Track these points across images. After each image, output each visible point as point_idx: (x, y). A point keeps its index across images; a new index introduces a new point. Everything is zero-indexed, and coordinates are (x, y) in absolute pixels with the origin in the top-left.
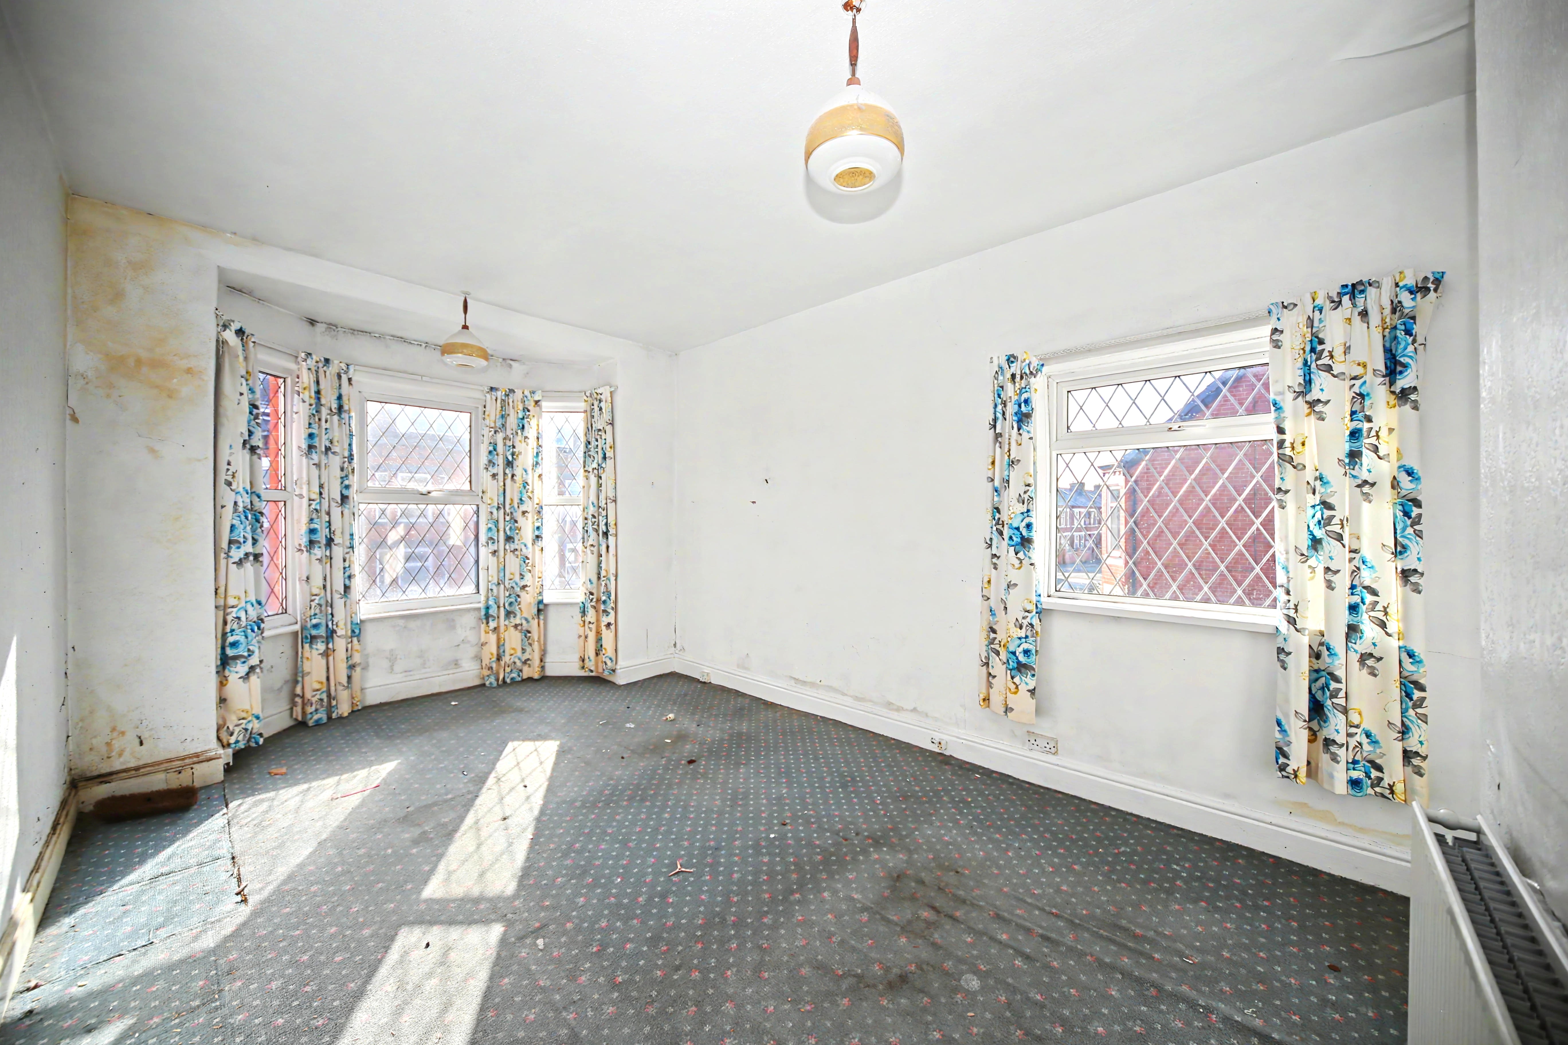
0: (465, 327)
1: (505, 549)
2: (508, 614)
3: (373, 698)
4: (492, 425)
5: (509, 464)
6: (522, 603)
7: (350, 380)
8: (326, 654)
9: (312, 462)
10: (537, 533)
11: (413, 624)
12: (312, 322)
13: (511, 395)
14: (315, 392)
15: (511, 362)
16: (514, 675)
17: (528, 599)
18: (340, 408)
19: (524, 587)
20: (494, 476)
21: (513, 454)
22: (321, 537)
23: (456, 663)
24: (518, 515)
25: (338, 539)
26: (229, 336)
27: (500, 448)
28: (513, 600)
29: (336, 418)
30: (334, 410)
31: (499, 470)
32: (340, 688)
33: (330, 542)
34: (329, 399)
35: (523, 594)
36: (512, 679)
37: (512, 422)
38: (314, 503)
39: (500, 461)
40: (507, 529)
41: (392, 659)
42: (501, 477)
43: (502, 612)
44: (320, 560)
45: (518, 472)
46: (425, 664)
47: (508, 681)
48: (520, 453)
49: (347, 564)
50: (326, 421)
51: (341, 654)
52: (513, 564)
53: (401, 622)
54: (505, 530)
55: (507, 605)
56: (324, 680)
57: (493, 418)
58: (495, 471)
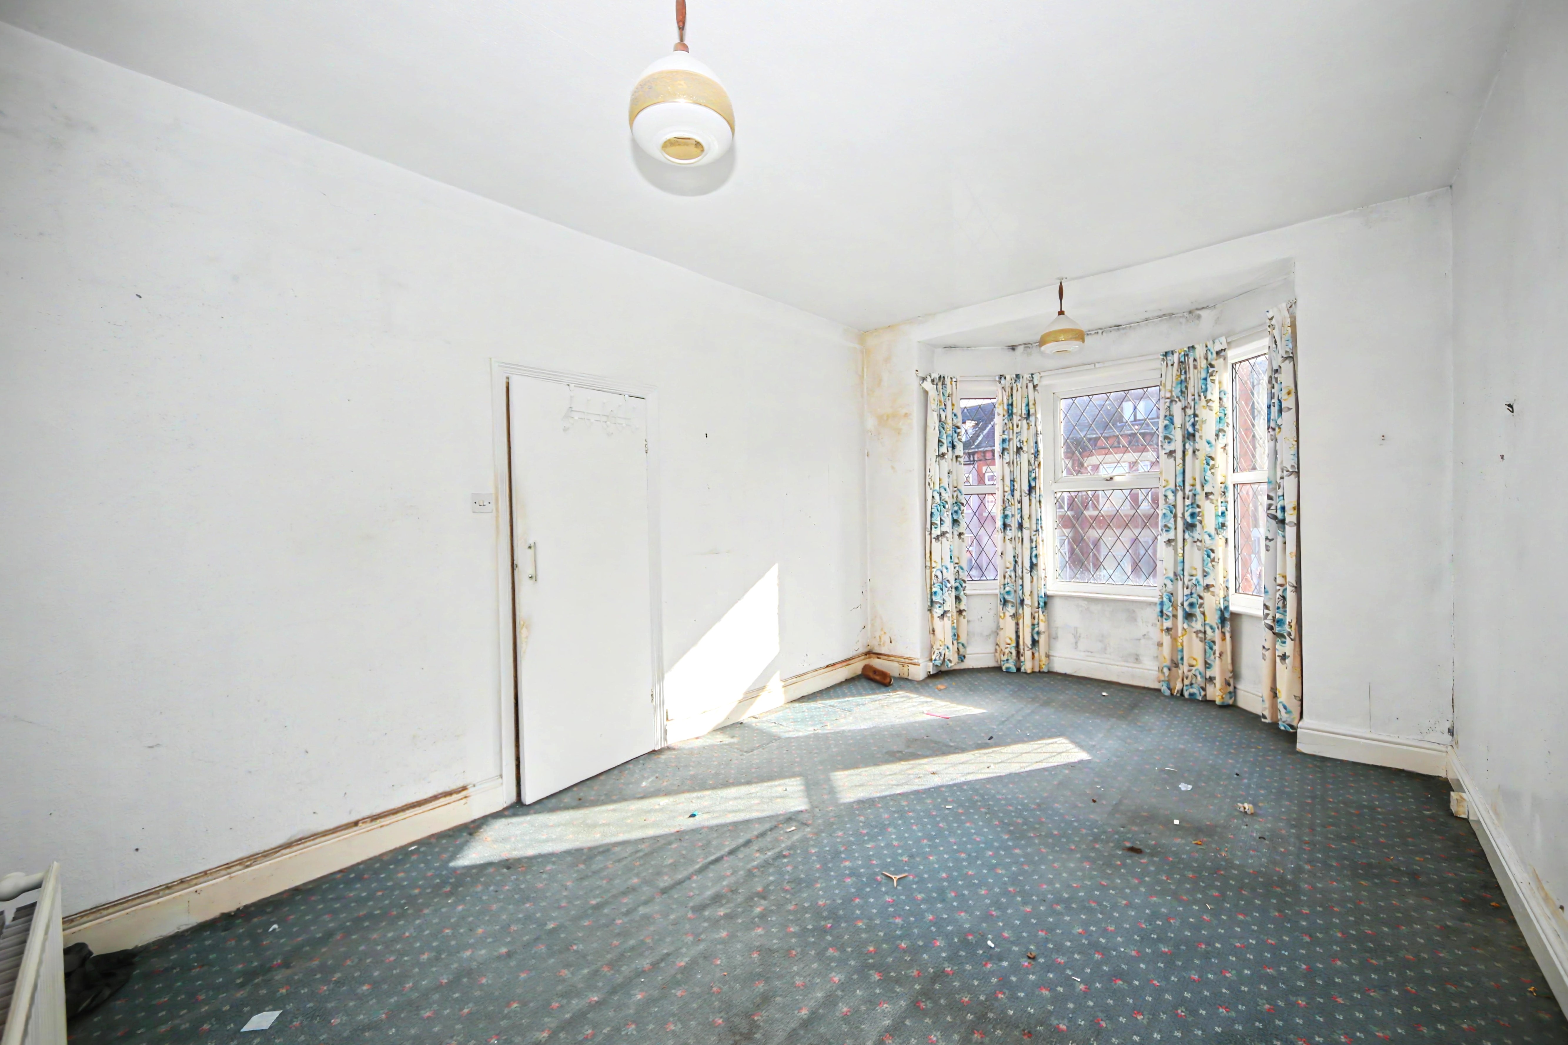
0: (1061, 313)
1: (1184, 539)
2: (1189, 616)
3: (1059, 666)
4: (1168, 395)
5: (1190, 437)
6: (1206, 605)
7: (1035, 387)
8: (1015, 616)
9: (1005, 461)
10: (1221, 520)
11: (1095, 608)
12: (1013, 348)
13: (1191, 354)
14: (1008, 405)
15: (1199, 312)
16: (1194, 690)
17: (1212, 603)
18: (1028, 414)
19: (1208, 587)
20: (1171, 453)
21: (1194, 425)
22: (1013, 523)
23: (1137, 659)
24: (1201, 499)
25: (1026, 524)
26: (928, 385)
27: (1178, 420)
28: (1194, 600)
29: (1025, 421)
30: (1023, 416)
31: (1177, 445)
32: (1026, 649)
33: (1021, 526)
34: (1019, 408)
35: (1206, 595)
36: (1191, 695)
37: (1194, 385)
38: (1006, 494)
39: (1178, 435)
40: (1187, 515)
41: (1077, 637)
42: (1179, 455)
43: (1180, 614)
44: (1011, 540)
45: (1201, 444)
46: (1105, 649)
47: (1186, 694)
48: (1204, 422)
49: (1034, 545)
50: (1017, 426)
51: (1027, 621)
52: (1194, 558)
53: (1084, 603)
54: (1183, 514)
55: (1186, 604)
56: (1014, 637)
57: (1169, 387)
58: (1171, 447)
